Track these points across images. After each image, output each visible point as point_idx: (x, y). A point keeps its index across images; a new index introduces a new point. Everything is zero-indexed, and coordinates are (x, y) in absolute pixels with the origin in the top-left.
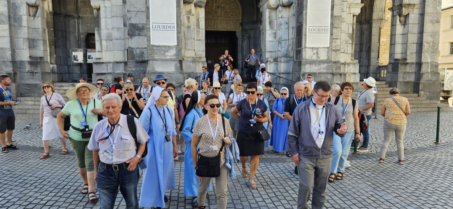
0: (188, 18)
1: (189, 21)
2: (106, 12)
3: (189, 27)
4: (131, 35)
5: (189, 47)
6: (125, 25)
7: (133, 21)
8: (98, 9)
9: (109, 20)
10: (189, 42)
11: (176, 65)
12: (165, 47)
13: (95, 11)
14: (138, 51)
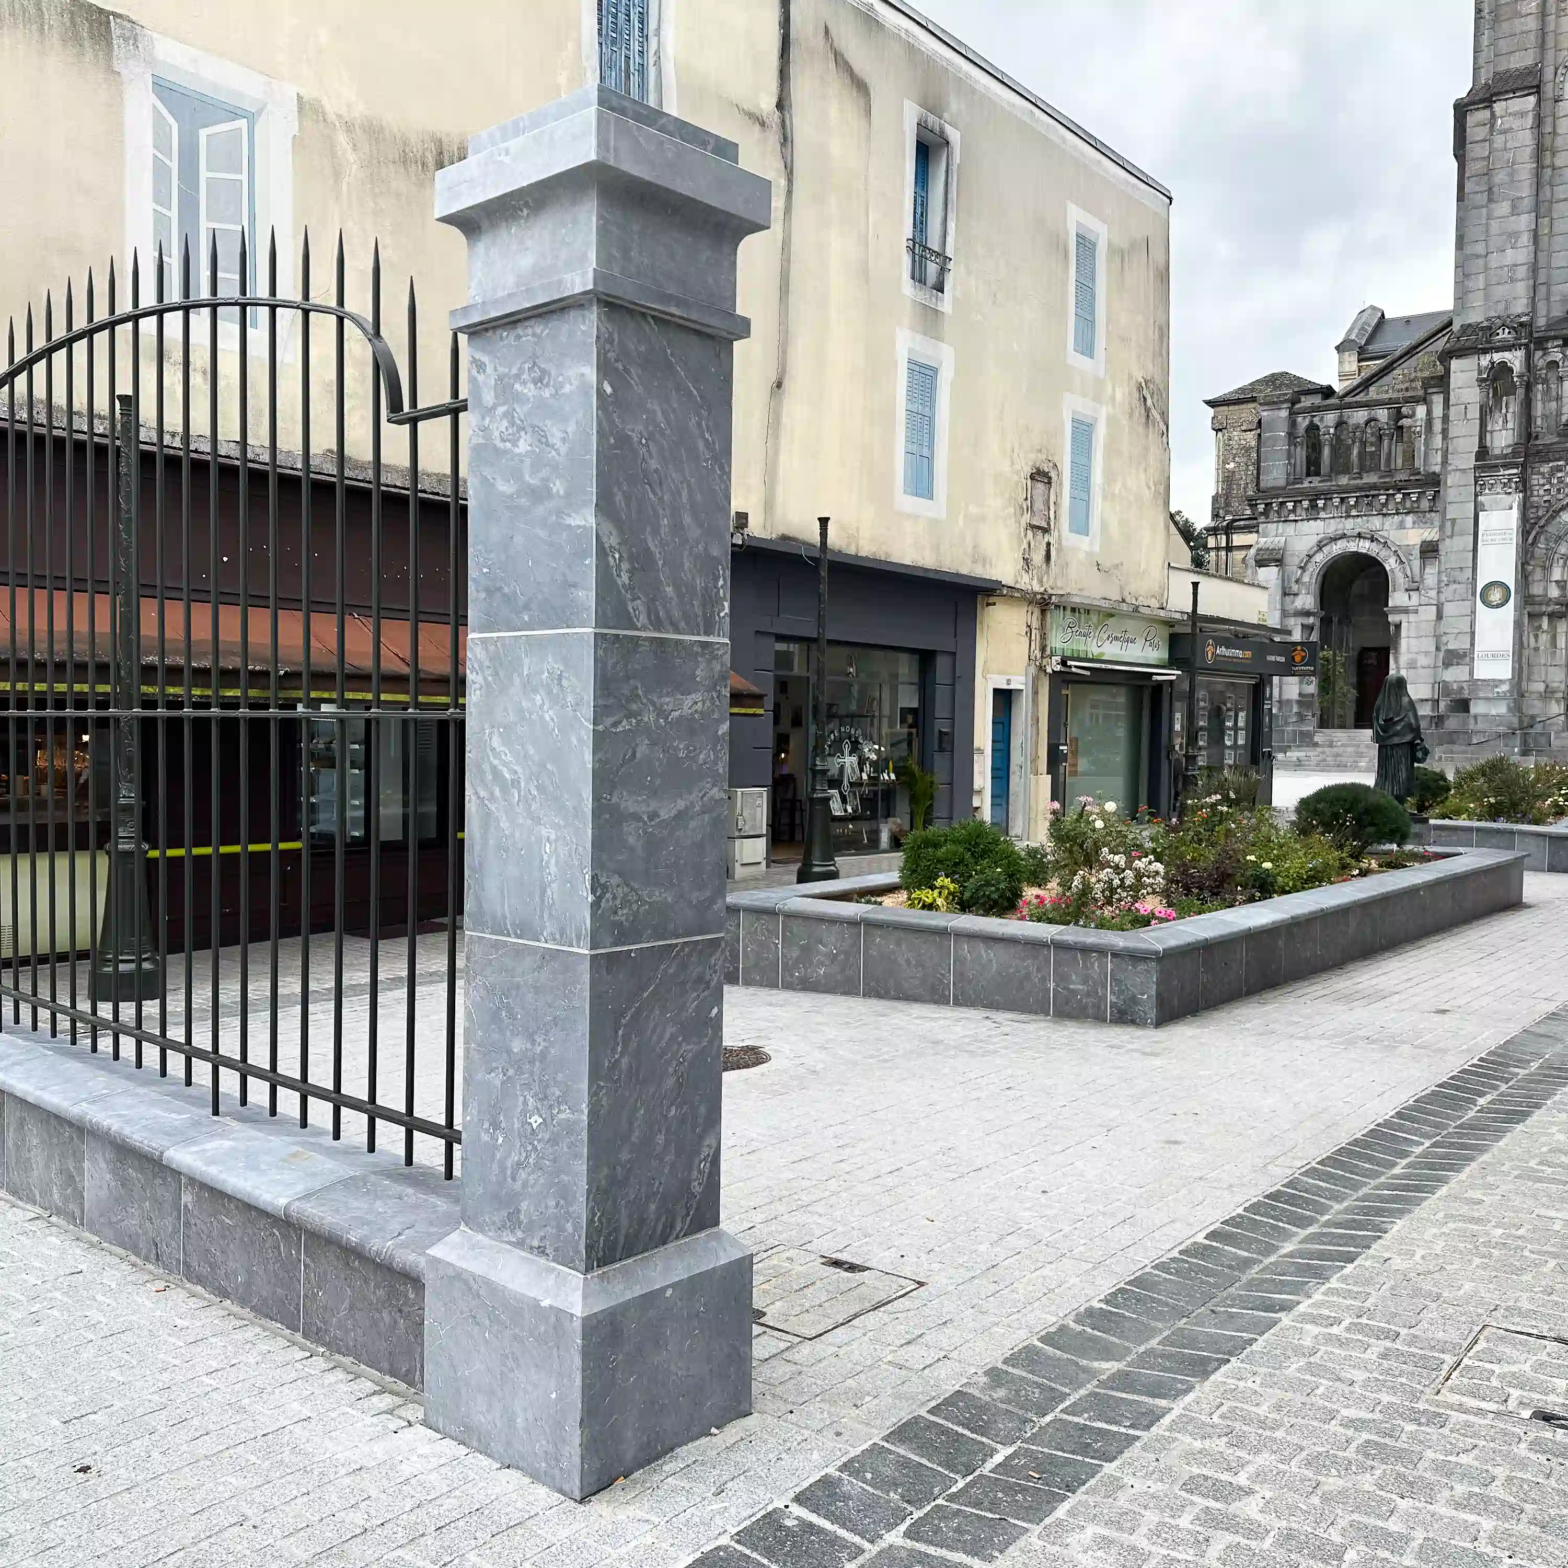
0: (1536, 637)
1: (1536, 641)
2: (1409, 630)
3: (1536, 649)
4: (1447, 664)
5: (1535, 677)
6: (1438, 649)
7: (1450, 647)
8: (1398, 626)
9: (1413, 642)
10: (1536, 669)
11: (1508, 705)
12: (1494, 680)
13: (1392, 628)
14: (1455, 687)
